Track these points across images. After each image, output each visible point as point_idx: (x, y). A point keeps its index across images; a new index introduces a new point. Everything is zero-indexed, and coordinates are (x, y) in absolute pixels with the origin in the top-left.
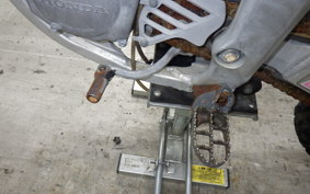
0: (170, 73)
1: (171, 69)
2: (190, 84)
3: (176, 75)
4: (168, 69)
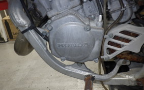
0: (120, 76)
1: (120, 74)
2: (134, 79)
3: (124, 76)
4: (118, 74)
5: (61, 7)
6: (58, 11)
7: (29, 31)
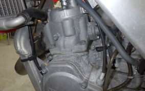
5: (64, 48)
6: (60, 51)
7: (29, 61)
